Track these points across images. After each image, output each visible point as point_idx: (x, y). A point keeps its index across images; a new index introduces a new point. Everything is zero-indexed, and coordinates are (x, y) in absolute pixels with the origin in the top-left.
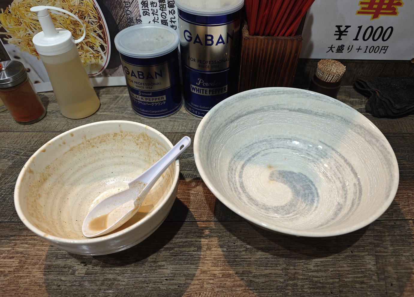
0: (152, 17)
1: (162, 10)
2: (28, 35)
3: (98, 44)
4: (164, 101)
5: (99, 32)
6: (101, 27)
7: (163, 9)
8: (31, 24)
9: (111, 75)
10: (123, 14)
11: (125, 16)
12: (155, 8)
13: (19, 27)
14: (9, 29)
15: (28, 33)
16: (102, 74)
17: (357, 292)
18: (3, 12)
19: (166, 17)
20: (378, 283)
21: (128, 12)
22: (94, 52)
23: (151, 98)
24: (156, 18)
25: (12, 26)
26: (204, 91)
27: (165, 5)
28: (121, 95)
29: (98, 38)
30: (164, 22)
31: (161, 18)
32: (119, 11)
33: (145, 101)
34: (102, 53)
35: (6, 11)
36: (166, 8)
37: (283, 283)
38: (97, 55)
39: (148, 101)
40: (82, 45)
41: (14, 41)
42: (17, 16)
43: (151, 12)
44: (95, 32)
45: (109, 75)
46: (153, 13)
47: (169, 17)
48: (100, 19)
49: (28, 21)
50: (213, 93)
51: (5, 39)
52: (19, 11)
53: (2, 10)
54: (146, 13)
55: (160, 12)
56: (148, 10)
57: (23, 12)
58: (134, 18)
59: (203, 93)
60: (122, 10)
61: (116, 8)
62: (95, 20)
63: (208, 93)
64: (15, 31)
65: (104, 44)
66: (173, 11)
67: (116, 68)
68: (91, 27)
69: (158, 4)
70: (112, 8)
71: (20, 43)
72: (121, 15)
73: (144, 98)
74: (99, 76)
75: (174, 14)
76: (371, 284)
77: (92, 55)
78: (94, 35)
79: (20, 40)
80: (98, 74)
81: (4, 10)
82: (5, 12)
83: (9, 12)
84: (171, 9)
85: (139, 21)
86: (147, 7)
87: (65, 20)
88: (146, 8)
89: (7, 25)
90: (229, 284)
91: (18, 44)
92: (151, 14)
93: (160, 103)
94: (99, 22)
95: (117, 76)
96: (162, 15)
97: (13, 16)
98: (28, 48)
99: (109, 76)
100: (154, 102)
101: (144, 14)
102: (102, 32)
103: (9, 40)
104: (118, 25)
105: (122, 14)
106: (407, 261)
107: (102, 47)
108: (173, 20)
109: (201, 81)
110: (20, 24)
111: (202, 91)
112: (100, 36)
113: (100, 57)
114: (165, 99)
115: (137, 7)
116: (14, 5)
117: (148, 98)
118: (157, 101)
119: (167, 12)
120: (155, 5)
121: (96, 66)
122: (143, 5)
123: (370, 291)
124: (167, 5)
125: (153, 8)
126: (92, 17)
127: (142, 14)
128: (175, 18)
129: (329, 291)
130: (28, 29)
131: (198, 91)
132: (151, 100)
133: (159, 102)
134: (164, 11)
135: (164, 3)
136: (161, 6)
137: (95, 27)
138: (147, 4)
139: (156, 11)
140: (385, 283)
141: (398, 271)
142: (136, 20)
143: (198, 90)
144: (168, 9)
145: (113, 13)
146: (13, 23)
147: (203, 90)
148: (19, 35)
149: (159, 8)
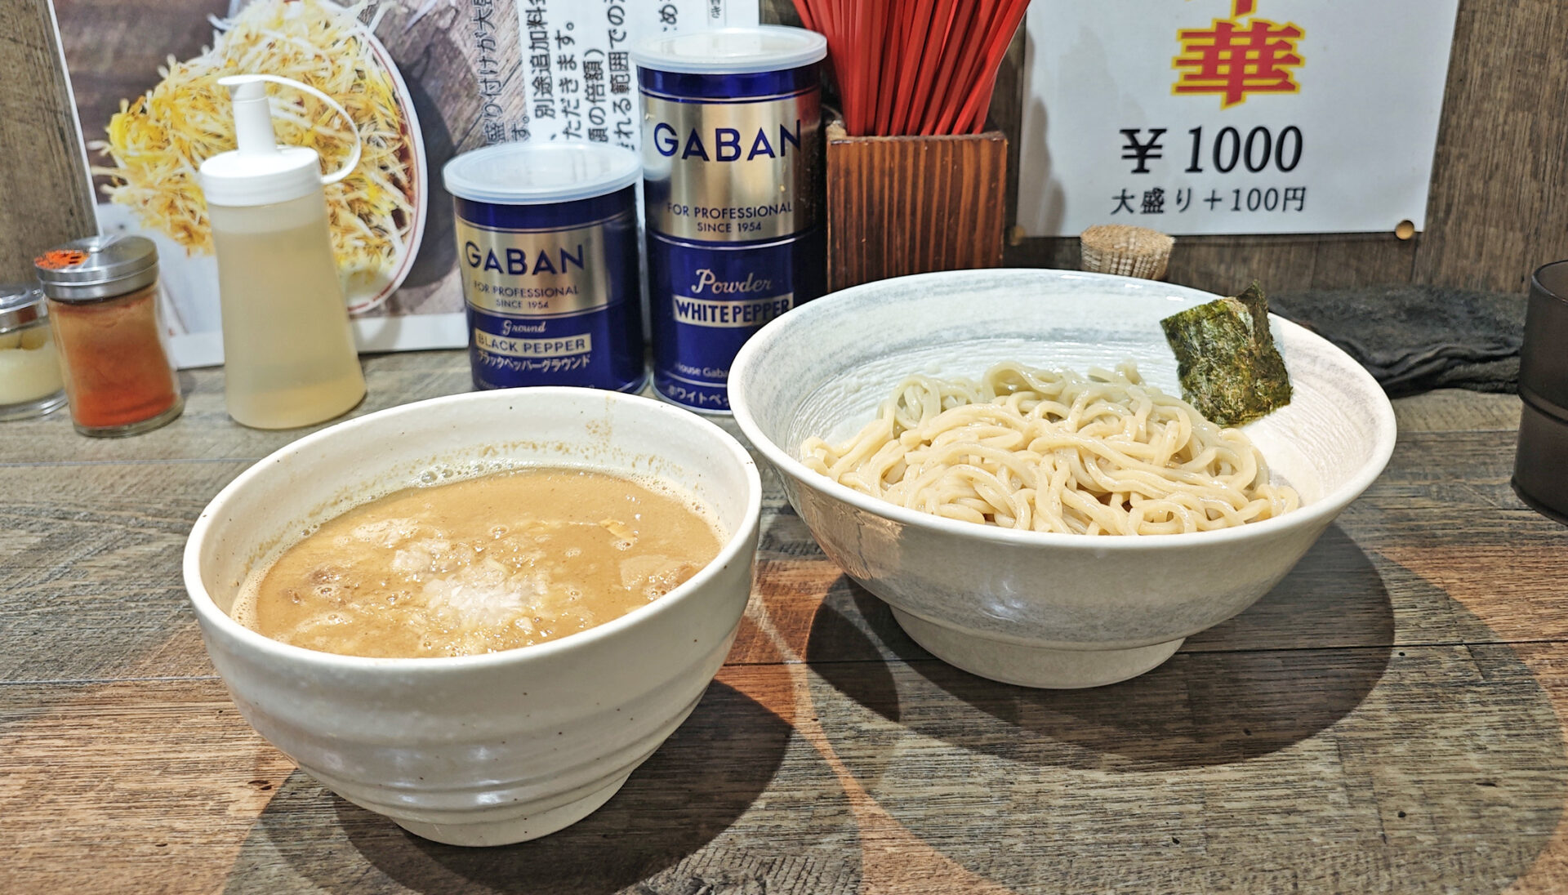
0: (561, 121)
1: (593, 101)
2: (178, 178)
3: (386, 208)
4: (586, 354)
5: (397, 169)
6: (403, 154)
7: (597, 98)
8: (198, 145)
9: (412, 310)
10: (477, 115)
11: (481, 121)
12: (571, 97)
13: (159, 153)
14: (128, 160)
15: (179, 171)
16: (383, 308)
17: (1271, 837)
18: (124, 109)
19: (603, 121)
20: (1350, 812)
21: (491, 110)
22: (370, 233)
23: (542, 342)
24: (574, 125)
25: (138, 150)
26: (718, 312)
27: (602, 86)
28: (439, 372)
29: (390, 187)
30: (597, 135)
31: (587, 124)
32: (465, 107)
33: (520, 353)
34: (394, 234)
35: (137, 107)
36: (603, 94)
37: (993, 818)
38: (377, 241)
39: (530, 354)
40: (338, 210)
41: (133, 195)
42: (162, 122)
43: (558, 107)
44: (384, 168)
45: (404, 311)
46: (565, 111)
47: (611, 120)
48: (404, 130)
49: (188, 135)
50: (745, 320)
51: (106, 188)
52: (172, 107)
53: (124, 104)
54: (543, 111)
55: (585, 106)
56: (549, 104)
57: (183, 110)
58: (508, 127)
59: (713, 320)
60: (474, 104)
61: (456, 97)
62: (389, 134)
63: (730, 317)
64: (145, 165)
65: (406, 208)
66: (624, 103)
67: (434, 286)
68: (375, 153)
69: (583, 84)
70: (447, 97)
71: (146, 202)
72: (469, 119)
73: (519, 343)
74: (374, 312)
75: (629, 110)
76: (1322, 814)
77: (361, 243)
78: (378, 177)
79: (149, 193)
80: (372, 305)
81: (131, 103)
82: (131, 111)
83: (144, 111)
84: (618, 97)
85: (521, 133)
86: (549, 92)
87: (299, 135)
88: (547, 96)
89: (125, 147)
90: (792, 825)
91: (141, 205)
92: (559, 115)
93: (572, 364)
94: (400, 140)
95: (434, 312)
96: (591, 116)
97: (152, 122)
98: (168, 218)
99: (405, 315)
100: (552, 358)
101: (539, 113)
102: (407, 171)
103: (117, 193)
104: (459, 145)
105: (473, 114)
106: (1457, 750)
107: (398, 217)
108: (624, 128)
109: (708, 278)
110: (162, 145)
111: (709, 311)
112: (396, 182)
113: (386, 250)
114: (588, 347)
115: (520, 93)
116: (164, 90)
117: (532, 342)
118: (562, 352)
119: (607, 106)
120: (572, 86)
121: (366, 278)
122: (537, 88)
123: (1323, 834)
124: (608, 87)
125: (567, 96)
126: (382, 124)
127: (531, 113)
128: (629, 122)
129: (1167, 837)
130: (184, 161)
131: (696, 315)
132: (543, 349)
133: (569, 357)
134: (598, 104)
135: (600, 82)
136: (590, 91)
137: (387, 154)
138: (550, 85)
139: (573, 104)
140: (1375, 811)
141: (1422, 778)
142: (515, 131)
143: (699, 311)
144: (611, 97)
145: (447, 112)
146: (143, 142)
147: (713, 308)
148: (150, 177)
149: (585, 95)
